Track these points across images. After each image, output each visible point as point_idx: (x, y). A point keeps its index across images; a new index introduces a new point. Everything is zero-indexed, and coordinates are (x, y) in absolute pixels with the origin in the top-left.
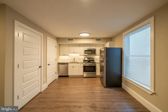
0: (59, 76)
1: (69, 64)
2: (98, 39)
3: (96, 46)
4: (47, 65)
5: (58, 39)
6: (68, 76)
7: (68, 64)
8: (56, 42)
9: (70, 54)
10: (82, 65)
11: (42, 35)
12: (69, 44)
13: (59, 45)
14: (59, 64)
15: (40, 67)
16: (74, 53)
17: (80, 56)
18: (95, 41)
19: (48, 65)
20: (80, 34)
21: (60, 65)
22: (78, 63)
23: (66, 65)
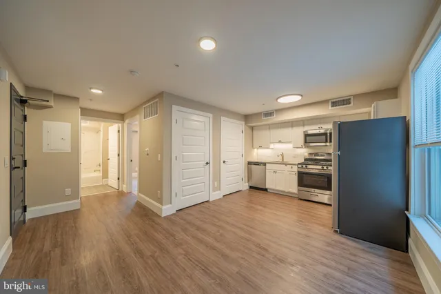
0: (251, 187)
1: (267, 165)
2: (340, 102)
4: (222, 162)
5: (247, 118)
6: (266, 190)
7: (265, 164)
8: (243, 123)
9: (272, 146)
10: (295, 169)
11: (211, 115)
12: (269, 125)
13: (252, 128)
14: (249, 163)
15: (207, 163)
16: (280, 142)
18: (330, 108)
19: (224, 162)
20: (277, 99)
21: (253, 167)
22: (286, 165)
23: (263, 167)
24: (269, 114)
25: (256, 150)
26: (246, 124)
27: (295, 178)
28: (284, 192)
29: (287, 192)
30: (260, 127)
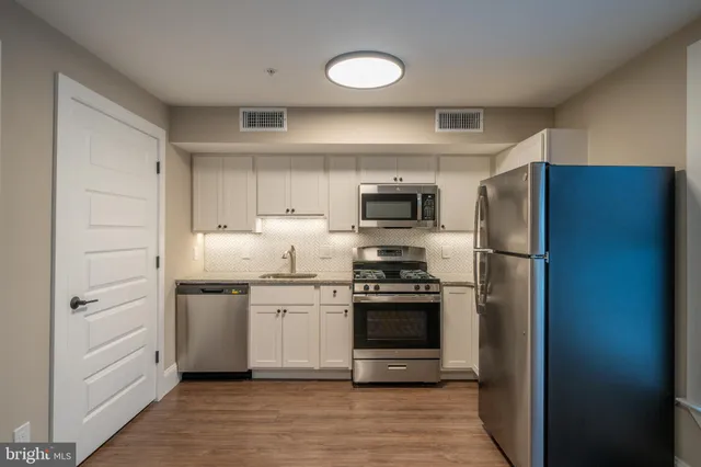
0: (187, 377)
1: (253, 289)
2: (458, 118)
3: (438, 170)
5: (176, 117)
6: (246, 376)
7: (243, 288)
8: (161, 133)
9: (259, 225)
10: (345, 297)
12: (254, 155)
13: (191, 160)
14: (183, 288)
16: (290, 213)
17: (331, 232)
18: (437, 129)
21: (197, 301)
22: (317, 285)
23: (236, 297)
24: (265, 118)
25: (200, 236)
26: (171, 138)
27: (344, 326)
28: (311, 370)
29: (321, 371)
30: (223, 161)
